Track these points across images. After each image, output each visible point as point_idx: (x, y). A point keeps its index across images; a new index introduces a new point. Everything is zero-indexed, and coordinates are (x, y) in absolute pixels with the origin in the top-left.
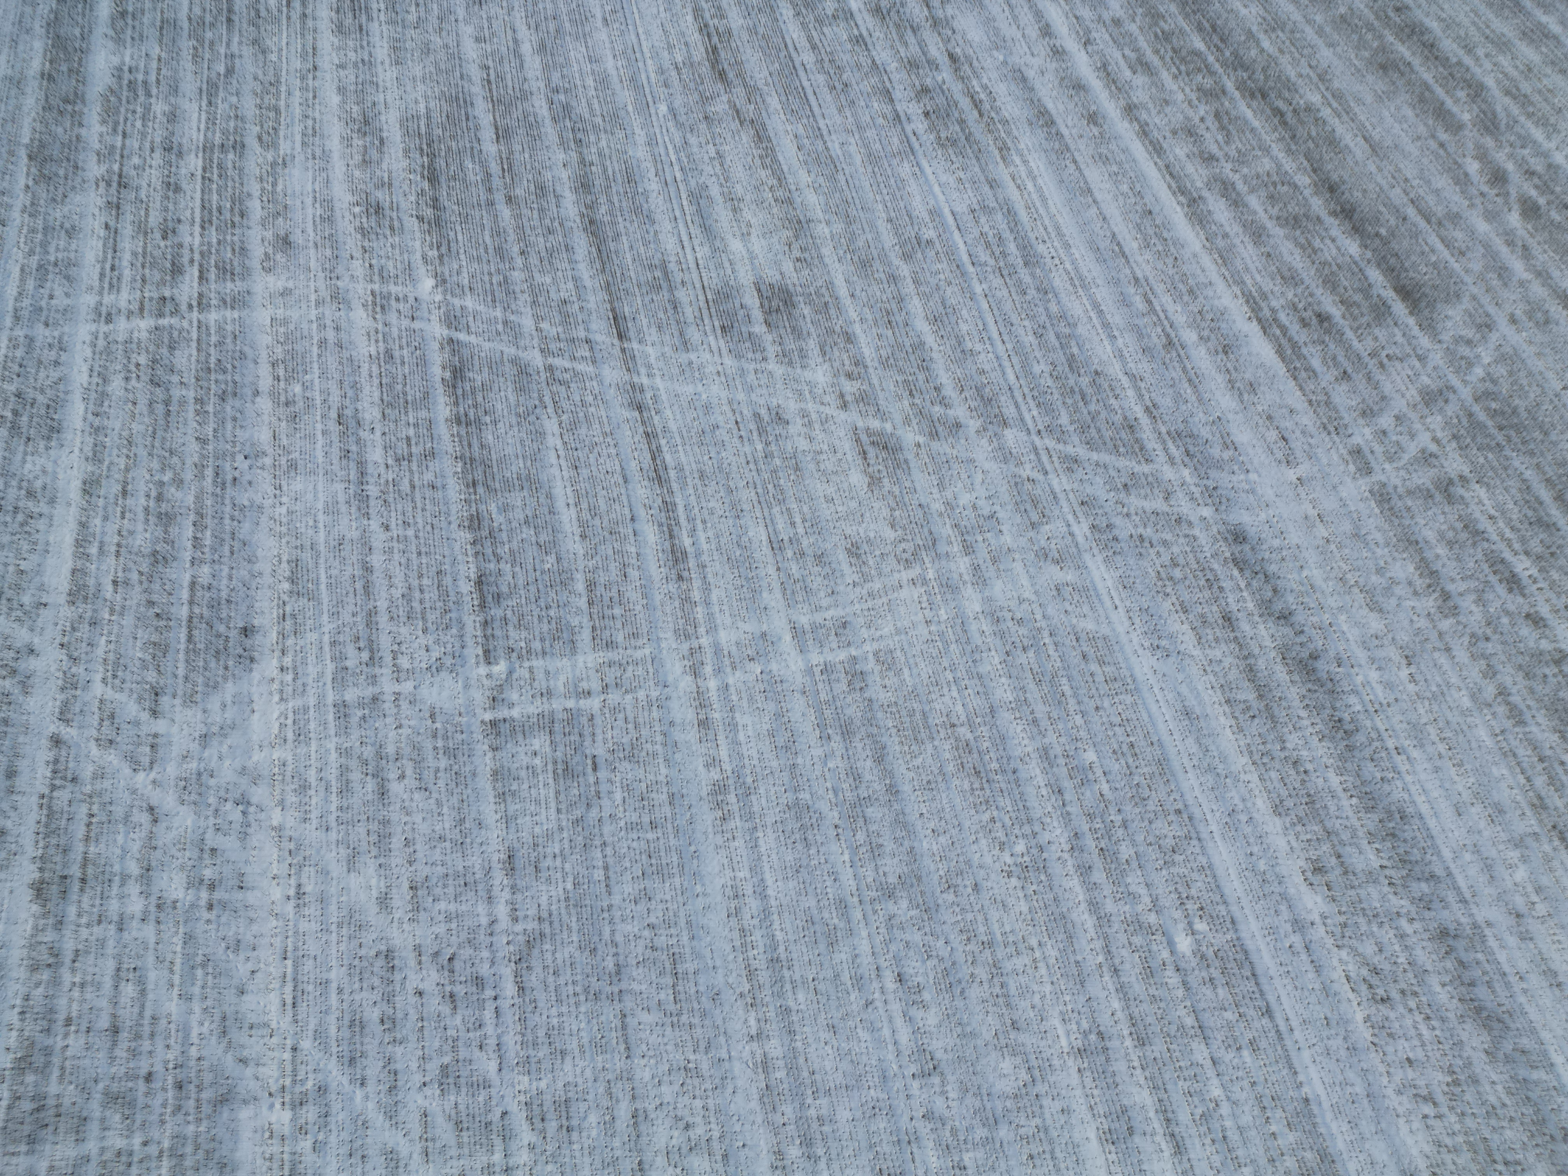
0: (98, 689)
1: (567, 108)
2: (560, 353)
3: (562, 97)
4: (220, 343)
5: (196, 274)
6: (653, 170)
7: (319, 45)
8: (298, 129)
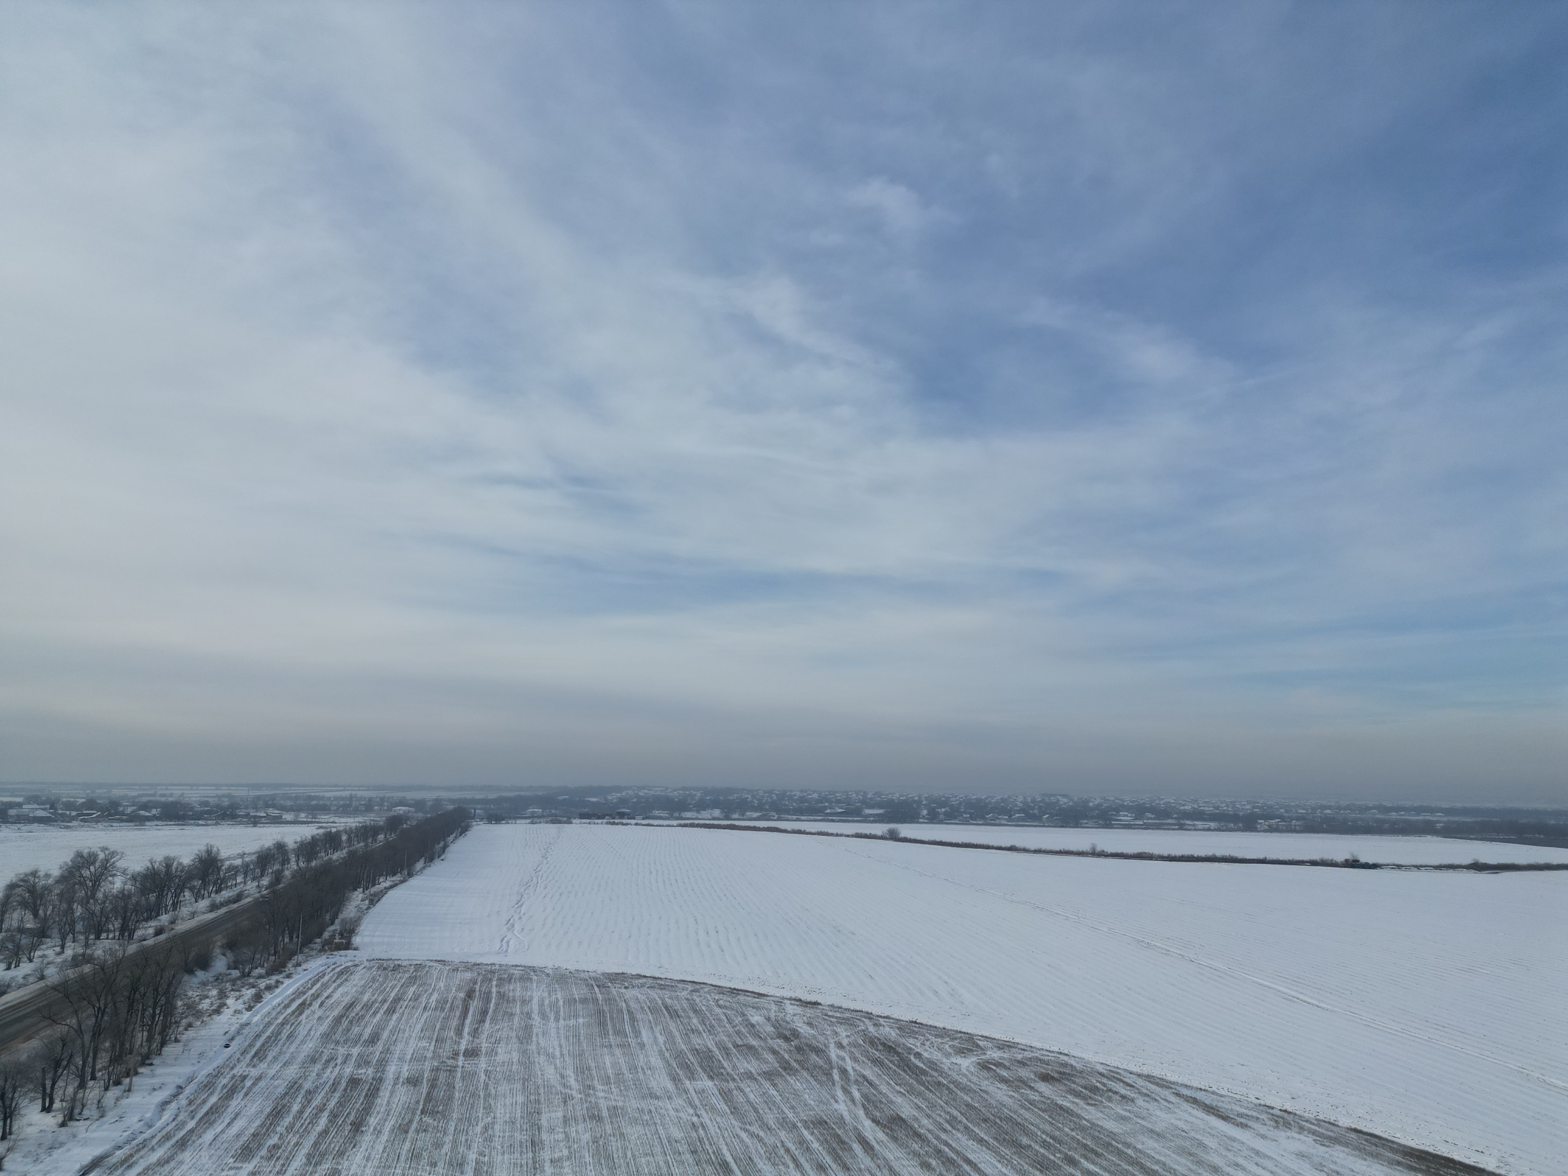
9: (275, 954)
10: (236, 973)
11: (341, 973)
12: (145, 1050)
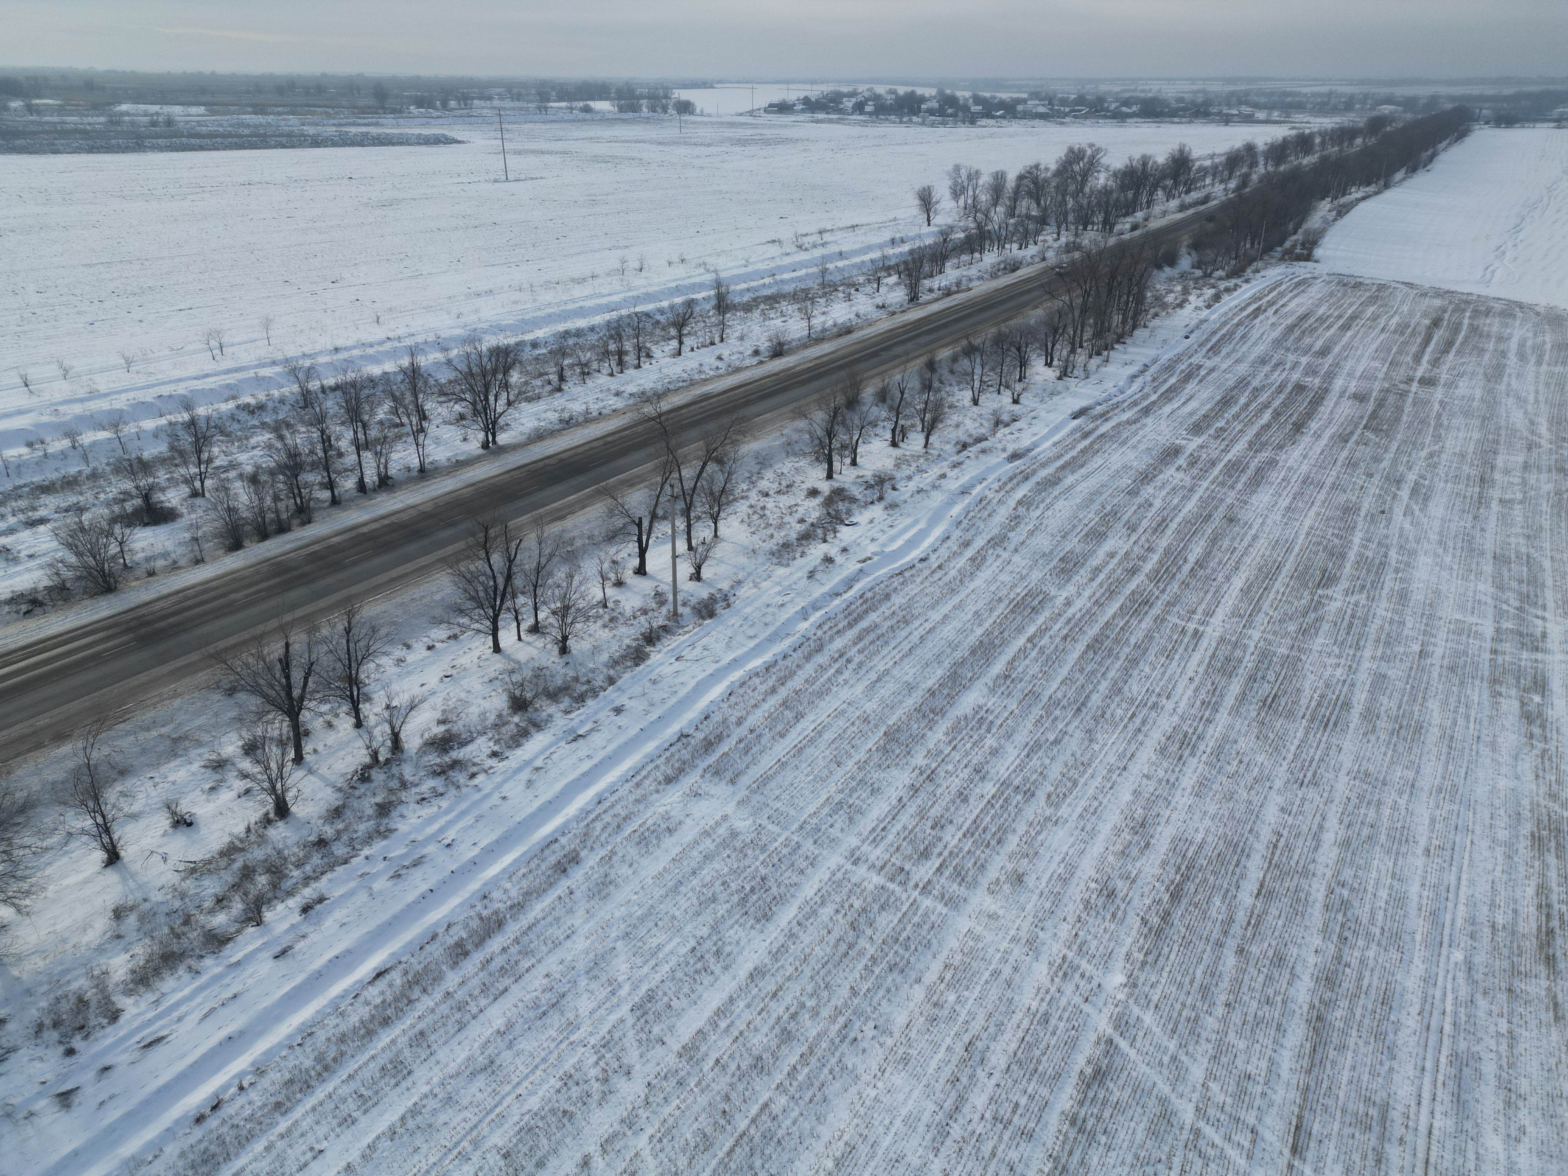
0: (642, 1142)
1: (1345, 905)
2: (1217, 1124)
3: (1345, 893)
4: (919, 926)
5: (937, 865)
6: (1416, 1008)
7: (1138, 754)
8: (1083, 803)
9: (1236, 259)
10: (1198, 273)
11: (1298, 284)
12: (1120, 331)
